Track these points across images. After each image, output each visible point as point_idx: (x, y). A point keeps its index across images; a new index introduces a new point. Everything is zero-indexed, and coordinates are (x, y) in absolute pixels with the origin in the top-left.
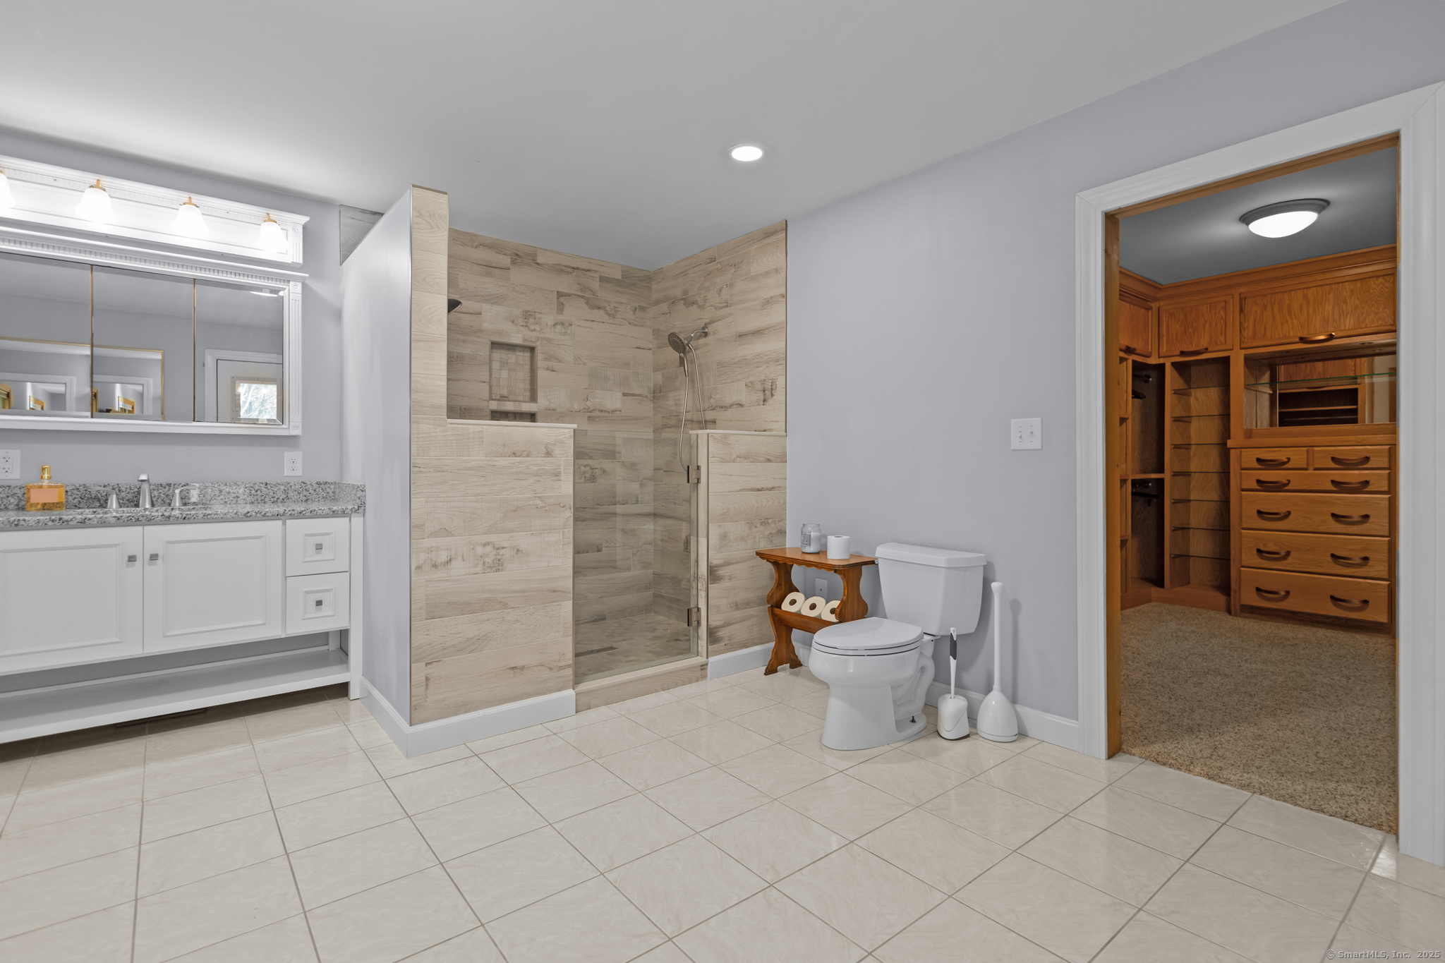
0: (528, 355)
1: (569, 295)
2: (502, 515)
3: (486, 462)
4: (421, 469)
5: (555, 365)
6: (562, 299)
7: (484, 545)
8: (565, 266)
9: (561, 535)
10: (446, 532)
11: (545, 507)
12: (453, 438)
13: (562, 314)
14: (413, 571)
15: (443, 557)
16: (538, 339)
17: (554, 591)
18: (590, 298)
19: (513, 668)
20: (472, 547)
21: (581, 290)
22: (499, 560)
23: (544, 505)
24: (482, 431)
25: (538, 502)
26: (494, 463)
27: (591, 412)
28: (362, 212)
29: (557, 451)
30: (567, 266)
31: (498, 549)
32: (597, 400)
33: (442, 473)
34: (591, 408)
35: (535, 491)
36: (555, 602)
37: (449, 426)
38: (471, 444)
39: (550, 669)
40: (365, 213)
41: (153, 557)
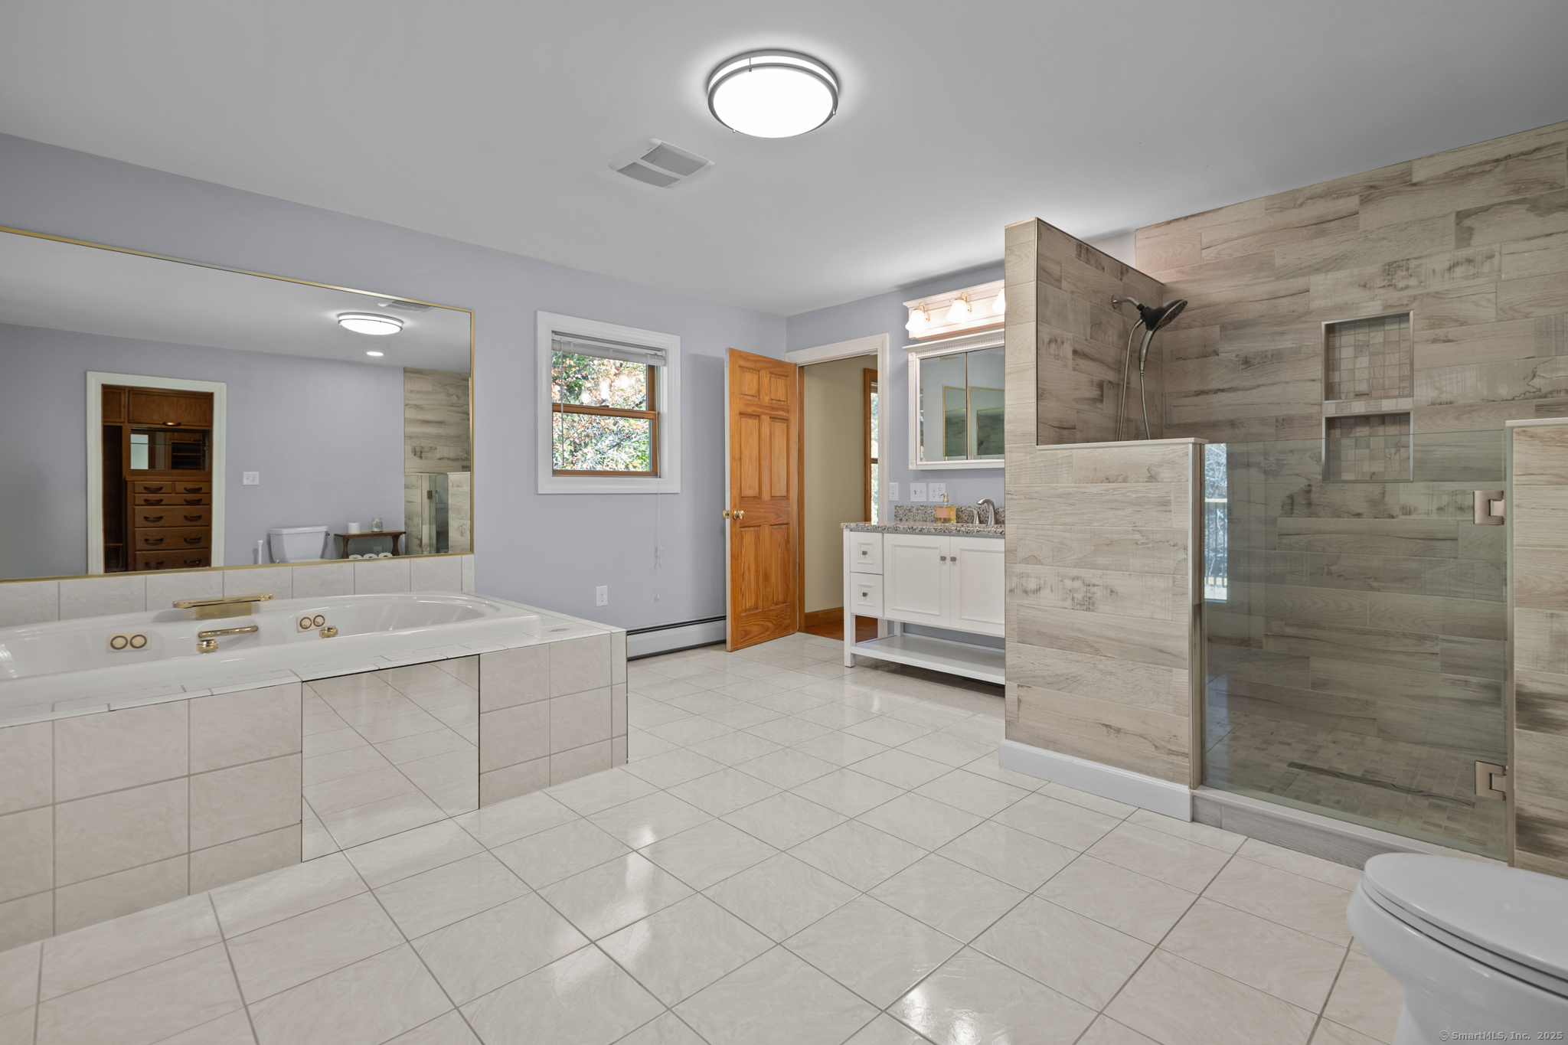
1: (1486, 209)
2: (1093, 548)
3: (1075, 489)
4: (1014, 497)
5: (1452, 331)
6: (1467, 222)
7: (1073, 579)
8: (1474, 165)
9: (1171, 581)
10: (1034, 560)
11: (1147, 544)
12: (1042, 465)
13: (1469, 245)
14: (1007, 593)
15: (1032, 585)
16: (1415, 298)
17: (1161, 651)
18: (1541, 196)
19: (1107, 726)
20: (1060, 579)
21: (1516, 191)
22: (1090, 598)
23: (1146, 541)
24: (1071, 456)
25: (1138, 536)
26: (1083, 490)
27: (1545, 396)
28: (1157, 227)
29: (1165, 474)
30: (1480, 164)
31: (1089, 586)
33: (1032, 501)
34: (1544, 391)
35: (1134, 523)
36: (1162, 665)
37: (1038, 452)
38: (1059, 470)
39: (1156, 747)
41: (953, 559)
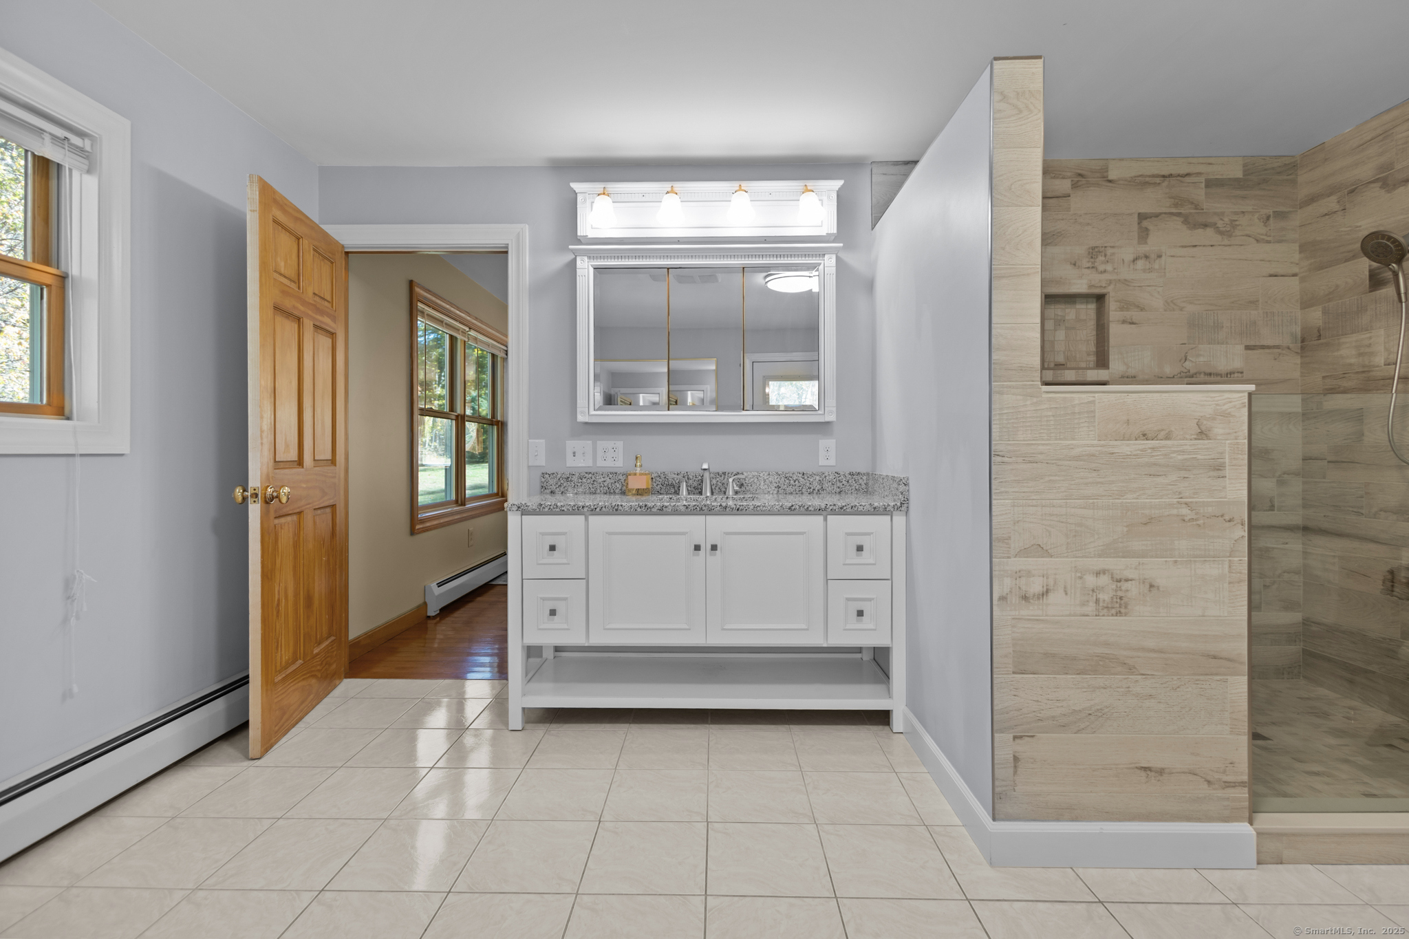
0: (1092, 306)
1: (1157, 215)
2: (1125, 529)
3: (1099, 448)
4: (1006, 459)
5: (1134, 314)
6: (1145, 223)
7: (1098, 574)
8: (1150, 176)
9: (1226, 566)
10: (1040, 550)
11: (1197, 520)
12: (1050, 413)
13: (1146, 243)
14: (995, 602)
15: (1036, 587)
16: (1110, 282)
17: (1215, 657)
18: (1191, 213)
19: (1145, 769)
20: (1079, 575)
21: (1176, 205)
22: (1121, 598)
23: (1195, 517)
24: (1093, 402)
25: (1185, 511)
26: (1111, 450)
27: (1192, 377)
28: (894, 165)
29: (1219, 430)
30: (1154, 176)
31: (1119, 581)
32: (1202, 359)
33: (1035, 464)
34: (1192, 372)
35: (1180, 493)
36: (1217, 674)
37: (1045, 396)
38: (1076, 421)
39: (1209, 782)
40: (897, 165)
41: (714, 548)
